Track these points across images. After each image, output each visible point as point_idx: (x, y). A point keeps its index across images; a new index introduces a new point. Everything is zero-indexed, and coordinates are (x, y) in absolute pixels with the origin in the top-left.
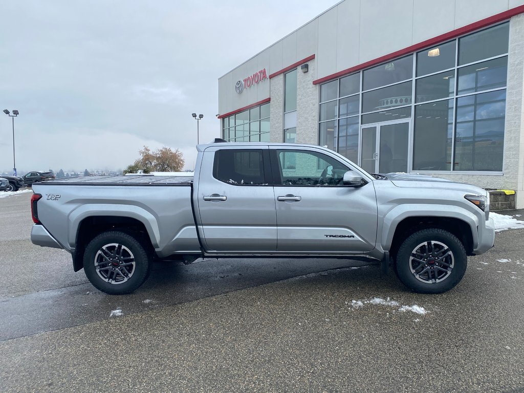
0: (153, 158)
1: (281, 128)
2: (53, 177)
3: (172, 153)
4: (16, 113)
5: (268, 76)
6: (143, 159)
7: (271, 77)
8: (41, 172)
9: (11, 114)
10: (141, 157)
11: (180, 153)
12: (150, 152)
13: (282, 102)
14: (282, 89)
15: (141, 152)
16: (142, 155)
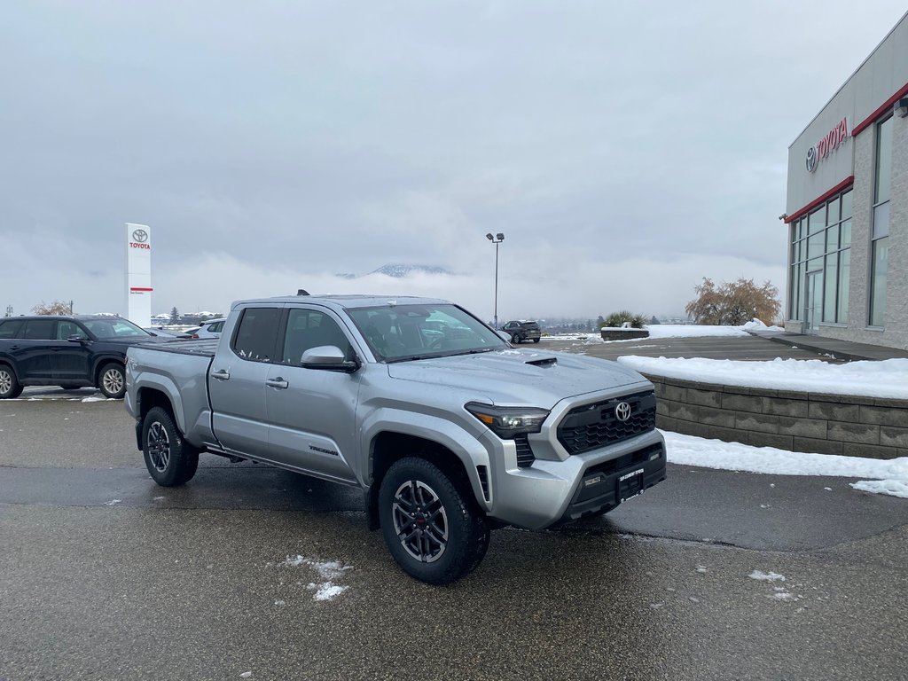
0: (720, 297)
1: (867, 238)
2: (537, 329)
3: (754, 289)
4: (501, 237)
5: (849, 132)
6: (699, 301)
7: (856, 133)
8: (523, 321)
9: (495, 239)
10: (697, 297)
11: (772, 288)
12: (715, 290)
13: (870, 183)
14: (870, 156)
15: (698, 289)
16: (699, 293)
